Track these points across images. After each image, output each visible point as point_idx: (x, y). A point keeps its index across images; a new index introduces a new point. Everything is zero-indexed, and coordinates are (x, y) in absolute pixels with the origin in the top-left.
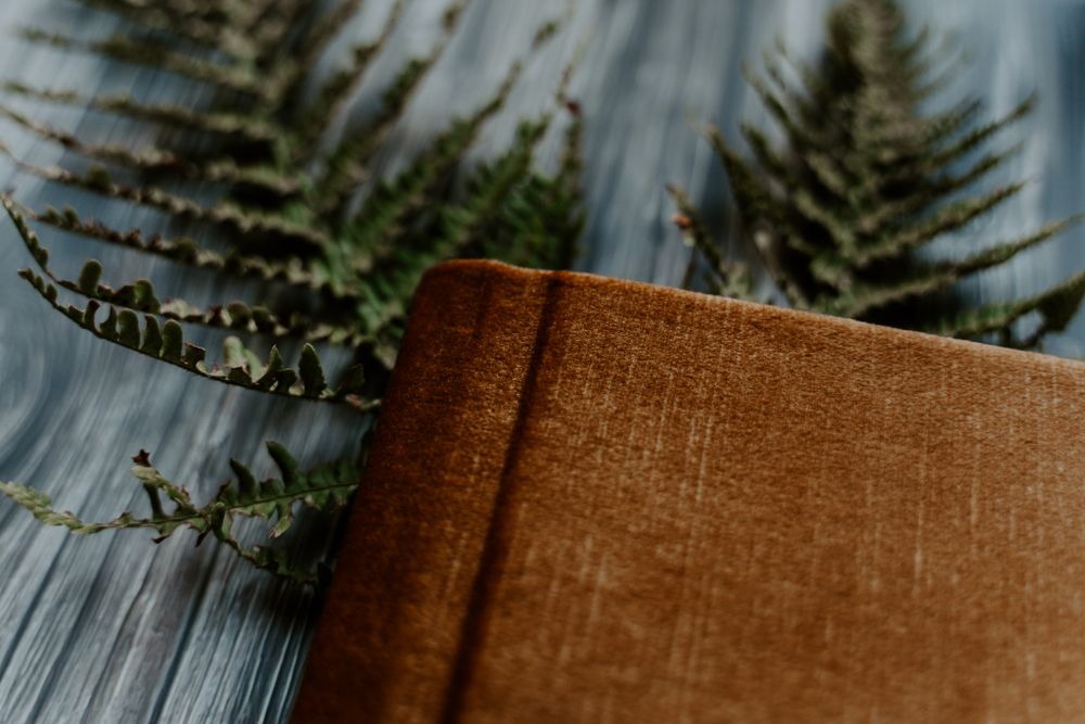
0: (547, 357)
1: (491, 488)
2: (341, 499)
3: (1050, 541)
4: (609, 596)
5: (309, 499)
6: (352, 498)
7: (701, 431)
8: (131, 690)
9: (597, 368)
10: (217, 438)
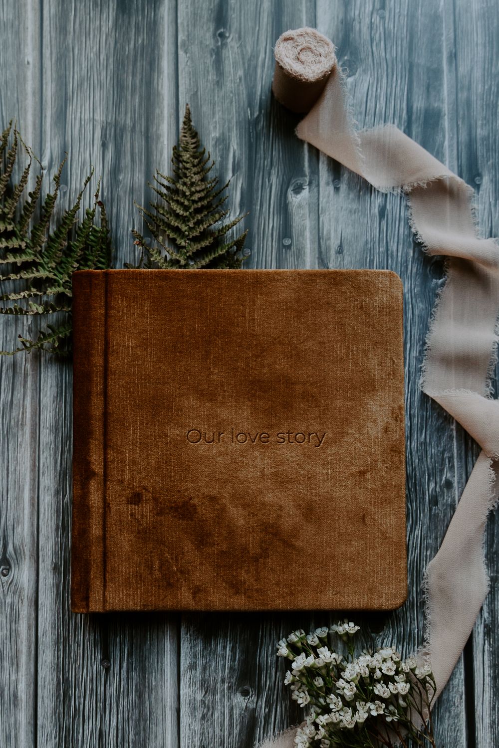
0: (109, 295)
1: (103, 329)
2: (68, 334)
3: (225, 316)
4: (132, 347)
5: (60, 335)
6: (71, 333)
7: (147, 306)
8: (32, 385)
9: (121, 295)
10: (30, 322)
